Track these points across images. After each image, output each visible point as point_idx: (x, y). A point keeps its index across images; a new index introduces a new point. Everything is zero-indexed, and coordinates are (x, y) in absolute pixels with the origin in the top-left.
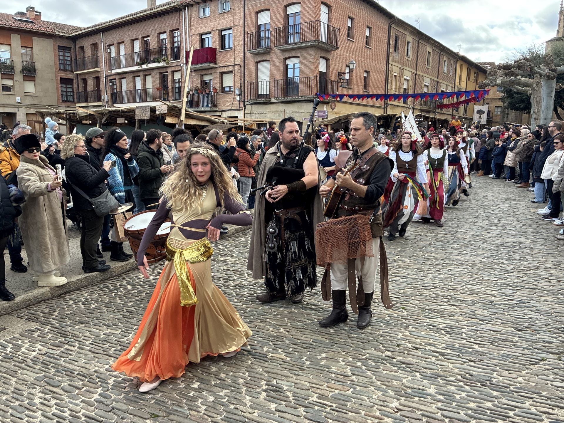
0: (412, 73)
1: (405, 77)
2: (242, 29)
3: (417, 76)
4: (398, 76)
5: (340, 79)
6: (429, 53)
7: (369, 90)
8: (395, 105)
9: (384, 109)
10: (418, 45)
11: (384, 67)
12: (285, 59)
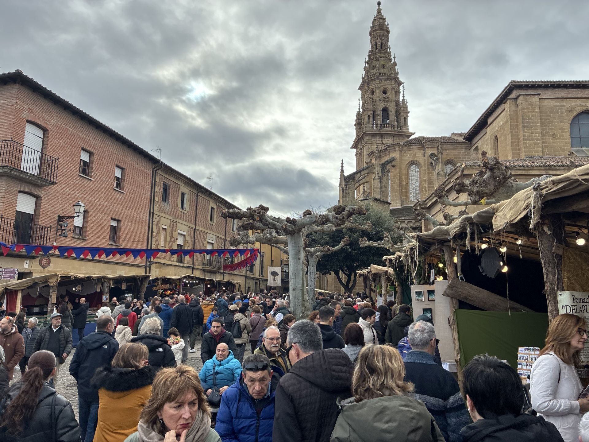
0: (189, 227)
1: (179, 231)
3: (197, 232)
4: (169, 229)
5: (61, 225)
6: (212, 208)
7: (119, 243)
8: (164, 264)
9: (146, 267)
10: (197, 198)
11: (146, 217)
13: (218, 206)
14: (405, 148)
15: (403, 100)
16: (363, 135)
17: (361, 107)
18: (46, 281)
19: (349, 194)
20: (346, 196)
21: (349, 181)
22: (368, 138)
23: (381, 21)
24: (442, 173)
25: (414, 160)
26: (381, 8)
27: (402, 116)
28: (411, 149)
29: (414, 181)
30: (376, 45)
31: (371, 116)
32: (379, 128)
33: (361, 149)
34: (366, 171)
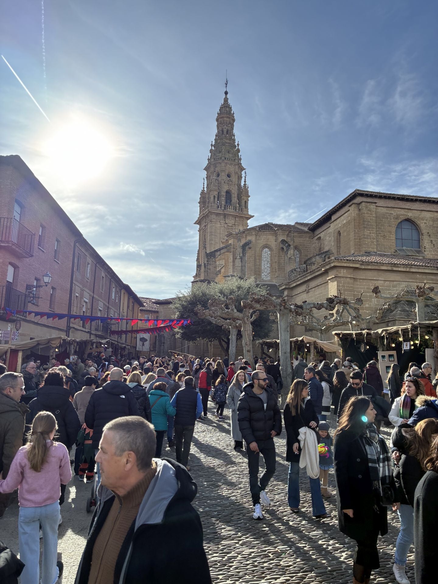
0: (90, 295)
1: (85, 299)
3: (94, 299)
4: (79, 297)
6: (103, 277)
7: (54, 309)
8: (76, 329)
9: (66, 331)
10: (96, 268)
13: (106, 275)
14: (260, 233)
15: (245, 185)
16: (208, 213)
17: (205, 186)
18: (49, 342)
19: (210, 269)
20: (207, 271)
21: (211, 258)
22: (214, 216)
23: (228, 109)
24: (293, 257)
25: (267, 244)
26: (228, 97)
27: (243, 199)
28: (265, 234)
29: (266, 262)
30: (223, 131)
31: (216, 196)
32: (223, 208)
33: (205, 226)
34: (225, 250)
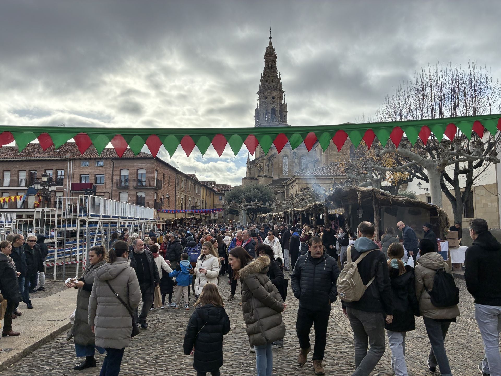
0: (184, 195)
1: (182, 197)
2: (111, 176)
4: (179, 197)
5: (161, 202)
7: (169, 205)
10: (186, 181)
11: (175, 193)
12: (137, 192)
15: (285, 103)
16: (259, 125)
17: (258, 105)
21: (252, 164)
23: (271, 50)
24: (297, 165)
25: (285, 154)
26: (272, 41)
27: (283, 114)
28: (284, 149)
29: (285, 165)
30: (268, 66)
31: (265, 113)
32: (269, 122)
34: (261, 159)
